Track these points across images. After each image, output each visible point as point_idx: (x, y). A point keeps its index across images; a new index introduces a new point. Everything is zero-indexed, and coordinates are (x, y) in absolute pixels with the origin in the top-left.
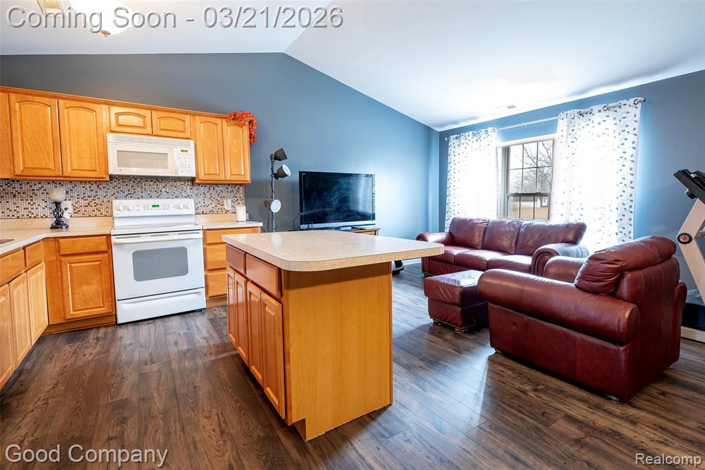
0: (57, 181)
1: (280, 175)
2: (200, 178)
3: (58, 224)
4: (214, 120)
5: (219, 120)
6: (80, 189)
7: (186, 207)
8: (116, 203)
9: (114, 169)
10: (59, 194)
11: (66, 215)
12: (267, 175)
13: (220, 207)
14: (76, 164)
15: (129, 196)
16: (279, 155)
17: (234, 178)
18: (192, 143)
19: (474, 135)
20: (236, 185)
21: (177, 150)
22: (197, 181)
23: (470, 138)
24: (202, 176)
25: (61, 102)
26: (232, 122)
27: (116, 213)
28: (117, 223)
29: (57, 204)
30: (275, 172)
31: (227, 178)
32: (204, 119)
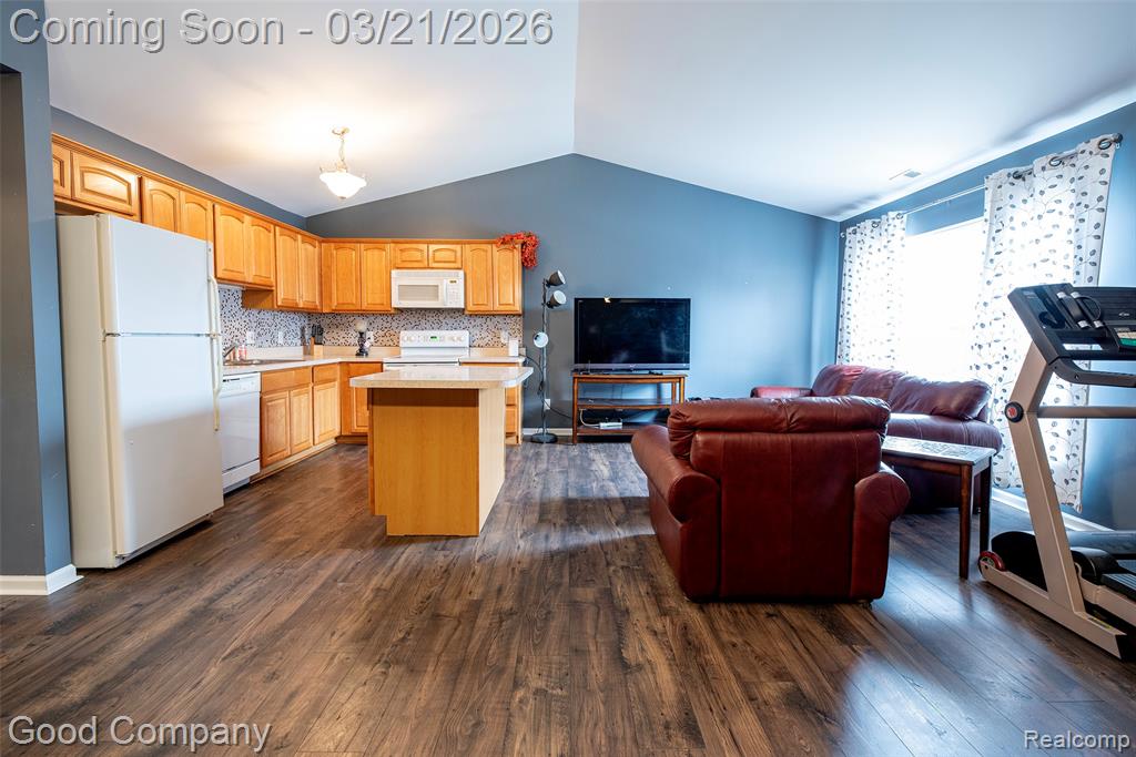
0: (363, 314)
1: (553, 304)
2: (469, 308)
3: (361, 352)
4: (484, 246)
5: (490, 246)
6: (379, 321)
7: (459, 339)
8: (403, 334)
9: (397, 303)
10: (362, 326)
11: (367, 345)
12: (537, 303)
13: (495, 339)
14: (370, 299)
15: (416, 327)
16: (554, 279)
17: (502, 308)
18: (461, 273)
19: (876, 225)
20: (514, 315)
21: (446, 282)
22: (466, 312)
23: (868, 232)
24: (471, 307)
25: (362, 245)
26: (503, 247)
27: (402, 344)
28: (403, 352)
29: (361, 334)
30: (547, 300)
31: (496, 309)
32: (474, 246)
